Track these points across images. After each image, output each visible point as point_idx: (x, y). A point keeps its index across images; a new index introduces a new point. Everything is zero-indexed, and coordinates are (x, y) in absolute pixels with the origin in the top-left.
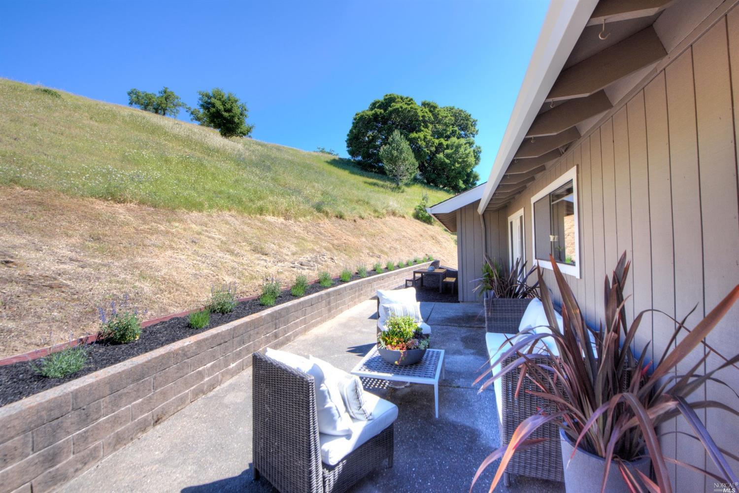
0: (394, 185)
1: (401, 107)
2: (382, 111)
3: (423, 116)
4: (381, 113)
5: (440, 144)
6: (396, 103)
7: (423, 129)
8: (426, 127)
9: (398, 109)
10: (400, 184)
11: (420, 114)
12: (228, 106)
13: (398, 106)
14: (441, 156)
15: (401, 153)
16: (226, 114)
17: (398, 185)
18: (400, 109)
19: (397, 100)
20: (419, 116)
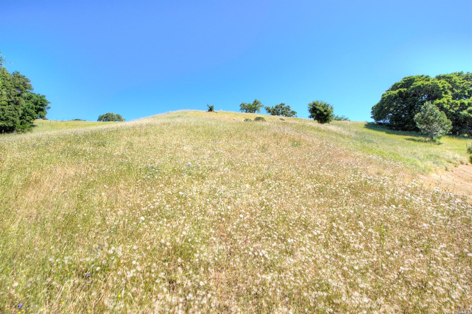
0: (427, 139)
1: (423, 84)
2: (405, 89)
3: (443, 87)
4: (404, 91)
5: (462, 104)
6: (416, 82)
7: (443, 95)
8: (446, 93)
9: (420, 85)
10: (434, 138)
11: (441, 86)
12: (325, 109)
13: (419, 83)
14: (465, 112)
15: (436, 117)
16: (325, 113)
17: (432, 138)
18: (422, 86)
19: (416, 80)
20: (440, 88)
